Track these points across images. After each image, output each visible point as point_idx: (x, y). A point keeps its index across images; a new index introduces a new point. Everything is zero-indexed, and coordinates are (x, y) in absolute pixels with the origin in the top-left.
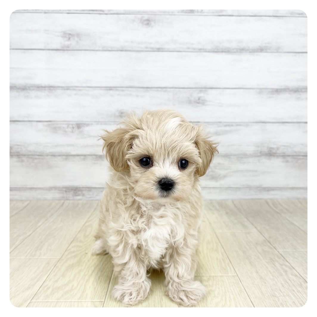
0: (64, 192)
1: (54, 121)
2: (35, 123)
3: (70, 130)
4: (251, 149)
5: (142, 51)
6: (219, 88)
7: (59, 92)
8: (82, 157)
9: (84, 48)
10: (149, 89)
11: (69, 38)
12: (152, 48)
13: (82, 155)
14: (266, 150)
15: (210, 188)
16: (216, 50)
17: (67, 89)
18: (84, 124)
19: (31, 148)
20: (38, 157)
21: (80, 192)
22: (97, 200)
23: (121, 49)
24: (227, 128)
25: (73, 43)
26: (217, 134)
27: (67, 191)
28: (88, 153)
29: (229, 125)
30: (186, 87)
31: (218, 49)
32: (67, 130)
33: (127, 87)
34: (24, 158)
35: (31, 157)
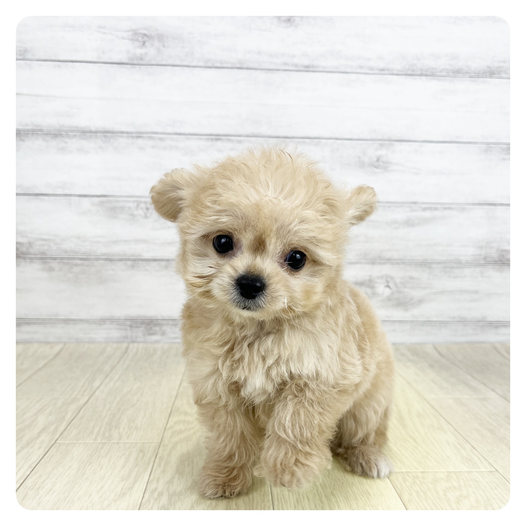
0: (128, 328)
1: (112, 196)
2: (77, 198)
3: (141, 212)
4: (469, 253)
5: (278, 70)
6: (415, 141)
7: (123, 141)
8: (163, 263)
9: (170, 62)
12: (296, 65)
13: (162, 260)
14: (494, 254)
15: (394, 322)
16: (410, 72)
17: (138, 137)
19: (68, 246)
20: (79, 262)
21: (157, 328)
24: (428, 214)
26: (408, 223)
27: (134, 325)
29: (430, 209)
30: (355, 137)
31: (414, 71)
32: (135, 212)
34: (54, 264)
35: (67, 261)
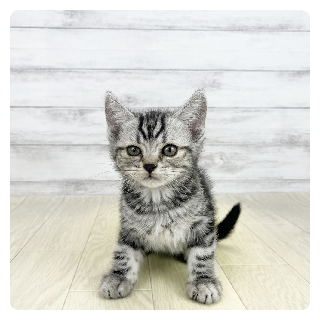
0: (65, 186)
1: (54, 107)
2: (33, 109)
3: (72, 117)
4: (271, 138)
5: (152, 30)
6: (236, 70)
7: (60, 74)
8: (85, 147)
9: (87, 26)
10: (159, 71)
11: (72, 15)
12: (163, 26)
13: (85, 145)
14: (286, 138)
15: (226, 180)
16: (232, 29)
17: (69, 72)
18: (88, 110)
19: (28, 137)
20: (35, 147)
21: (82, 186)
22: (101, 195)
23: (129, 27)
24: (245, 114)
25: (76, 20)
26: (233, 120)
27: (68, 185)
28: (92, 143)
29: (246, 111)
30: (200, 69)
31: (234, 28)
32: (68, 117)
33: (135, 70)
35: (28, 147)
